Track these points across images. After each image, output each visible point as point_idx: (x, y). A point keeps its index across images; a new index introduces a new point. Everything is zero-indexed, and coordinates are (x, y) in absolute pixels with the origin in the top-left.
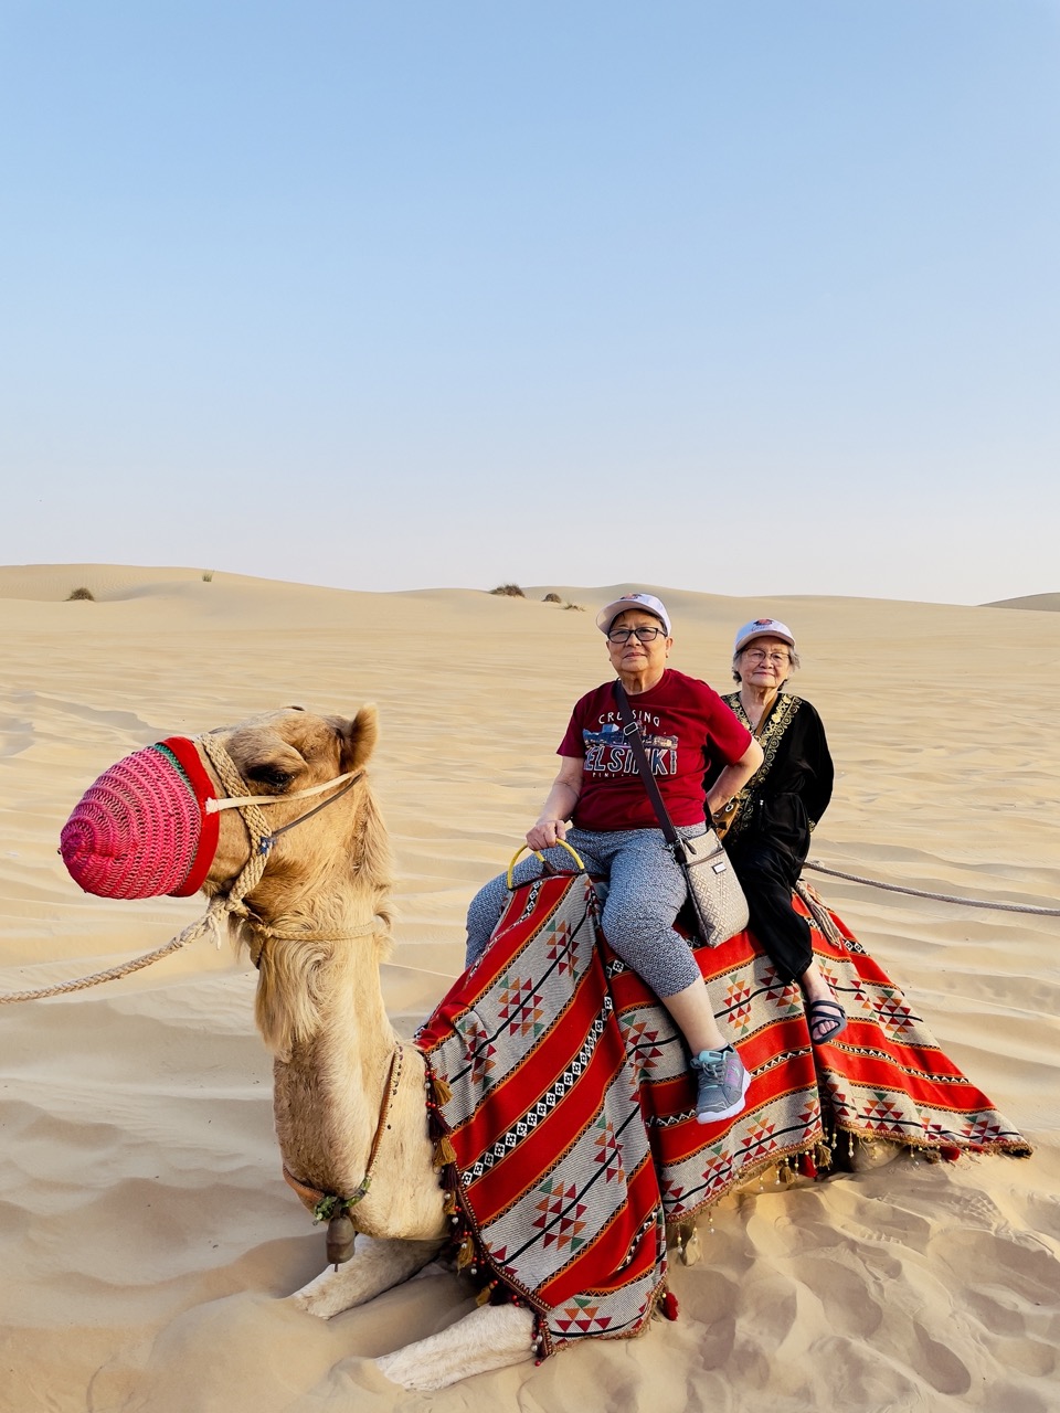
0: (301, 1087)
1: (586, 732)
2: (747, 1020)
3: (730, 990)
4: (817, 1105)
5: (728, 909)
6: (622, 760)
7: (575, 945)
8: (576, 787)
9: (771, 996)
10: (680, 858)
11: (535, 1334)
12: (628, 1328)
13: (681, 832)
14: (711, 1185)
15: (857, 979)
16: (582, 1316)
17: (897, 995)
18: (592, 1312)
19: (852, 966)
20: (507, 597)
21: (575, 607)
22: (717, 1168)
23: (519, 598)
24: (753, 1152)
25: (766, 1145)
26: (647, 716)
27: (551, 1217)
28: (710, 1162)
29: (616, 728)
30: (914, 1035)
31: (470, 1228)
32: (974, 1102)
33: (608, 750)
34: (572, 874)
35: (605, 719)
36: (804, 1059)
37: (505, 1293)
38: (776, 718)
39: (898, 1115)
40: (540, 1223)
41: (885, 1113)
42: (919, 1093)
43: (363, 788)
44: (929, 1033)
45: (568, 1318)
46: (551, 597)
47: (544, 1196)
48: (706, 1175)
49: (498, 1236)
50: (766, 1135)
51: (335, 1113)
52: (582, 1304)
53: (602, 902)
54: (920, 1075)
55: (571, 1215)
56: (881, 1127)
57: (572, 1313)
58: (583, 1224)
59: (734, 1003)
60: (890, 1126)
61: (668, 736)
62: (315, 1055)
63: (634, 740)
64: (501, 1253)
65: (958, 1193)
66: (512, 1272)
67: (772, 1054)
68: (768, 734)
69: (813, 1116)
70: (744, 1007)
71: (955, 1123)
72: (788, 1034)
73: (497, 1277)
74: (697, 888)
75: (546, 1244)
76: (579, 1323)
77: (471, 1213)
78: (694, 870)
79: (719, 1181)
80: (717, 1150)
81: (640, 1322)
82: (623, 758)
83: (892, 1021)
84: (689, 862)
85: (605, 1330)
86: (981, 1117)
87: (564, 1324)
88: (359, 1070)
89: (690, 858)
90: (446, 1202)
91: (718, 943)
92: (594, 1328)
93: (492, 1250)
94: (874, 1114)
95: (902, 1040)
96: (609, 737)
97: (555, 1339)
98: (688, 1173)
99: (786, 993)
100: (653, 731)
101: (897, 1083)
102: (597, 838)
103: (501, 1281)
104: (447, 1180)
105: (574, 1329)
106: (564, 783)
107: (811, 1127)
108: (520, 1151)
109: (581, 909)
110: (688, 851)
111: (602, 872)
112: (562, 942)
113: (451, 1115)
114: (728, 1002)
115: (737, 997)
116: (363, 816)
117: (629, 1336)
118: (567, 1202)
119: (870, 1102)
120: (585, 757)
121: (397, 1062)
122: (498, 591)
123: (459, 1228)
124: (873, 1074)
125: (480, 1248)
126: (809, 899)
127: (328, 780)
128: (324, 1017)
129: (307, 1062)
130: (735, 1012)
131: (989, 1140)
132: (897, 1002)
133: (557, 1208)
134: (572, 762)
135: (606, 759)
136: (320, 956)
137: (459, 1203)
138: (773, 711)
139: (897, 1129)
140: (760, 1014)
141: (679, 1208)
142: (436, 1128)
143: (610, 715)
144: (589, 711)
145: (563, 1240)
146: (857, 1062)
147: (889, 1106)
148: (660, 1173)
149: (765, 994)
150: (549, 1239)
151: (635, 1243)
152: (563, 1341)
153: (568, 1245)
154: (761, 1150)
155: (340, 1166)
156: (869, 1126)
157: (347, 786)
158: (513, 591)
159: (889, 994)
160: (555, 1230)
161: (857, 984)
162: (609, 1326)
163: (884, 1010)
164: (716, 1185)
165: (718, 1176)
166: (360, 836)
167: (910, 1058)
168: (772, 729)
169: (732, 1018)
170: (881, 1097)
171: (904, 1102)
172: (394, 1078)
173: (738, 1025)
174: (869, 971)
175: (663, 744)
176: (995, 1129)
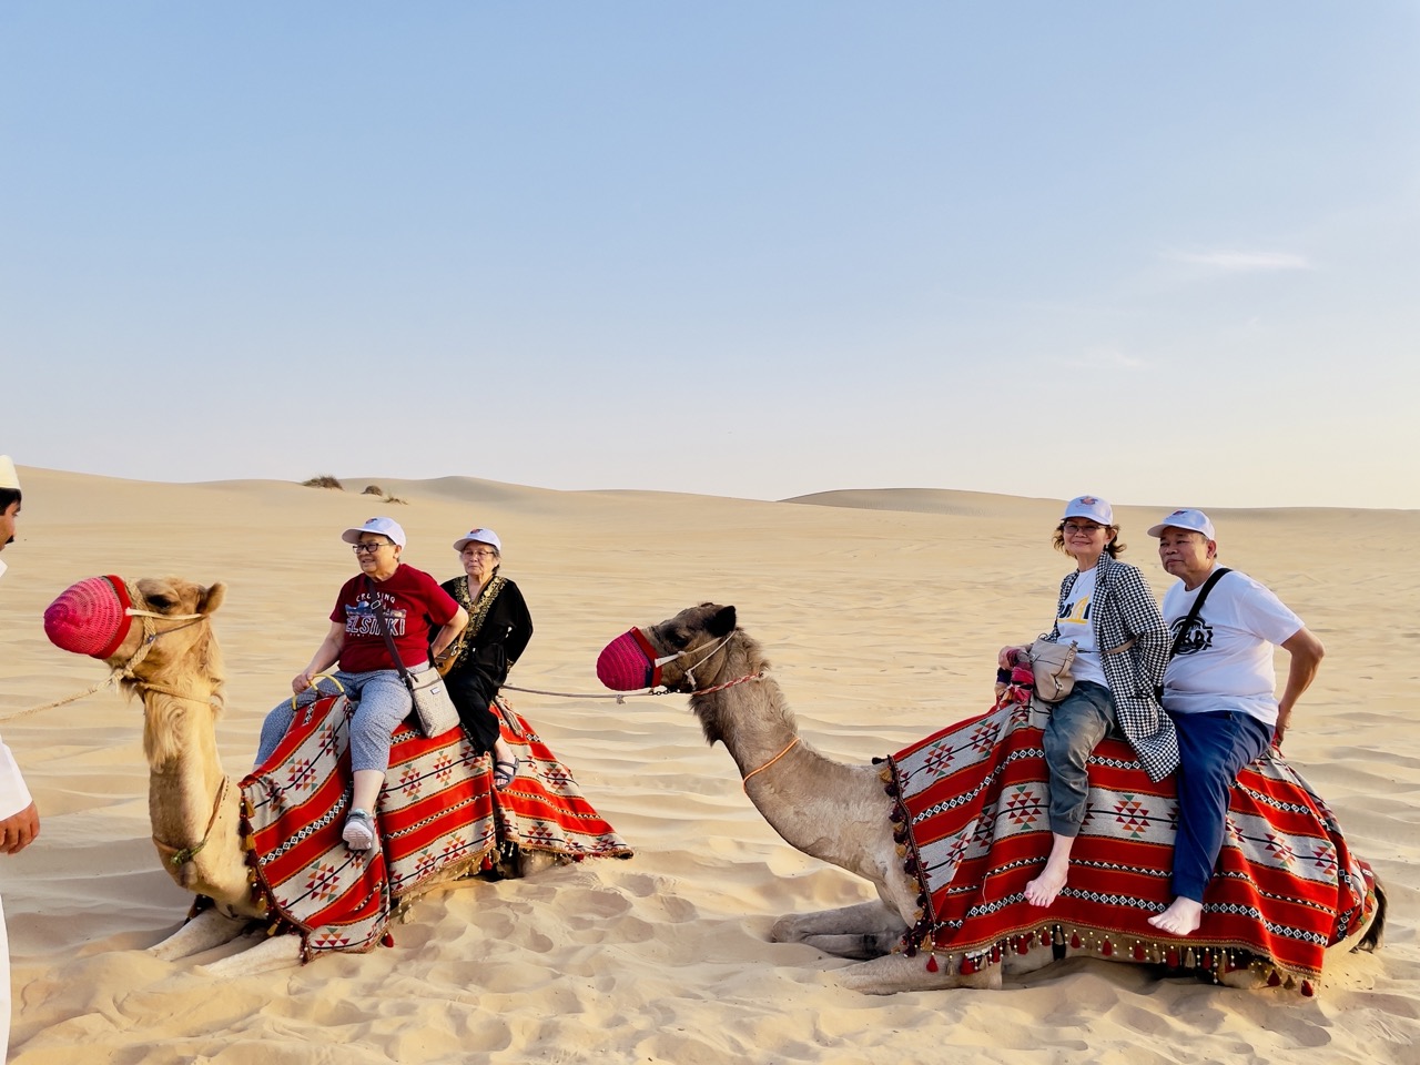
0: (168, 788)
1: (348, 607)
2: (449, 778)
3: (439, 760)
4: (492, 826)
5: (442, 713)
6: (370, 626)
7: (337, 738)
8: (340, 643)
9: (466, 764)
10: (409, 686)
11: (302, 949)
12: (361, 946)
13: (410, 669)
14: (421, 873)
15: (531, 755)
16: (332, 938)
17: (559, 766)
18: (338, 936)
19: (529, 747)
20: (322, 490)
21: (397, 500)
22: (425, 863)
23: (335, 491)
24: (451, 856)
25: (460, 852)
26: (387, 596)
27: (318, 882)
28: (420, 860)
29: (366, 604)
30: (568, 791)
31: (265, 889)
32: (601, 829)
33: (360, 619)
34: (335, 697)
35: (360, 598)
36: (485, 799)
37: (287, 927)
38: (487, 593)
39: (550, 835)
40: (311, 885)
41: (542, 833)
42: (567, 824)
43: (207, 624)
44: (577, 790)
45: (322, 939)
46: (371, 490)
47: (314, 870)
48: (418, 867)
49: (282, 892)
50: (460, 846)
51: (189, 799)
52: (332, 931)
53: (353, 712)
54: (570, 814)
55: (330, 881)
56: (539, 842)
57: (326, 936)
58: (337, 887)
59: (441, 767)
60: (544, 841)
61: (400, 609)
62: (177, 768)
63: (379, 613)
64: (284, 903)
65: (579, 875)
66: (290, 912)
67: (465, 796)
68: (481, 604)
69: (490, 833)
70: (447, 771)
71: (587, 842)
72: (477, 784)
73: (281, 916)
74: (419, 703)
75: (313, 897)
76: (330, 942)
77: (266, 880)
78: (417, 692)
79: (426, 872)
80: (425, 853)
81: (368, 943)
82: (370, 625)
83: (555, 783)
84: (414, 687)
85: (345, 947)
86: (605, 838)
87: (321, 943)
88: (203, 778)
89: (415, 685)
90: (249, 874)
91: (434, 735)
92: (339, 944)
93: (279, 901)
94: (535, 835)
95: (561, 793)
96: (362, 610)
97: (314, 951)
98: (406, 866)
99: (476, 761)
100: (391, 607)
101: (552, 816)
102: (353, 677)
103: (283, 918)
104: (250, 860)
105: (326, 945)
106: (332, 640)
107: (489, 839)
108: (299, 847)
109: (341, 716)
110: (414, 681)
111: (356, 695)
112: (329, 736)
113: (256, 824)
114: (437, 767)
115: (443, 764)
116: (207, 638)
117: (361, 952)
118: (328, 874)
119: (533, 828)
120: (346, 622)
121: (225, 783)
122: (313, 483)
123: (259, 888)
124: (536, 811)
125: (271, 899)
126: (503, 708)
127: (190, 614)
128: (184, 745)
129: (172, 772)
130: (441, 773)
131: (606, 849)
132: (559, 771)
133: (321, 877)
134: (338, 625)
135: (359, 625)
136: (179, 711)
137: (258, 875)
138: (486, 589)
139: (548, 843)
140: (459, 775)
141: (400, 886)
142: (244, 829)
143: (363, 595)
144: (351, 592)
145: (323, 896)
146: (527, 804)
147: (545, 829)
148: (388, 866)
149: (463, 763)
150: (315, 895)
151: (368, 899)
152: (319, 952)
153: (327, 898)
154: (456, 855)
155: (190, 828)
156: (530, 841)
157: (199, 619)
158: (329, 483)
159: (554, 766)
160: (319, 890)
161: (530, 757)
162: (349, 943)
163: (550, 776)
164: (425, 873)
165: (425, 868)
166: (204, 648)
167: (564, 804)
168: (484, 600)
169: (439, 776)
170: (540, 824)
171: (555, 828)
172: (224, 790)
173: (443, 780)
174: (541, 752)
175: (396, 615)
176: (612, 843)
